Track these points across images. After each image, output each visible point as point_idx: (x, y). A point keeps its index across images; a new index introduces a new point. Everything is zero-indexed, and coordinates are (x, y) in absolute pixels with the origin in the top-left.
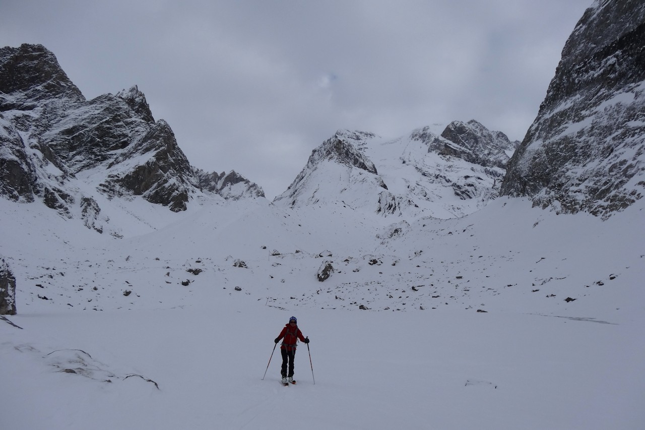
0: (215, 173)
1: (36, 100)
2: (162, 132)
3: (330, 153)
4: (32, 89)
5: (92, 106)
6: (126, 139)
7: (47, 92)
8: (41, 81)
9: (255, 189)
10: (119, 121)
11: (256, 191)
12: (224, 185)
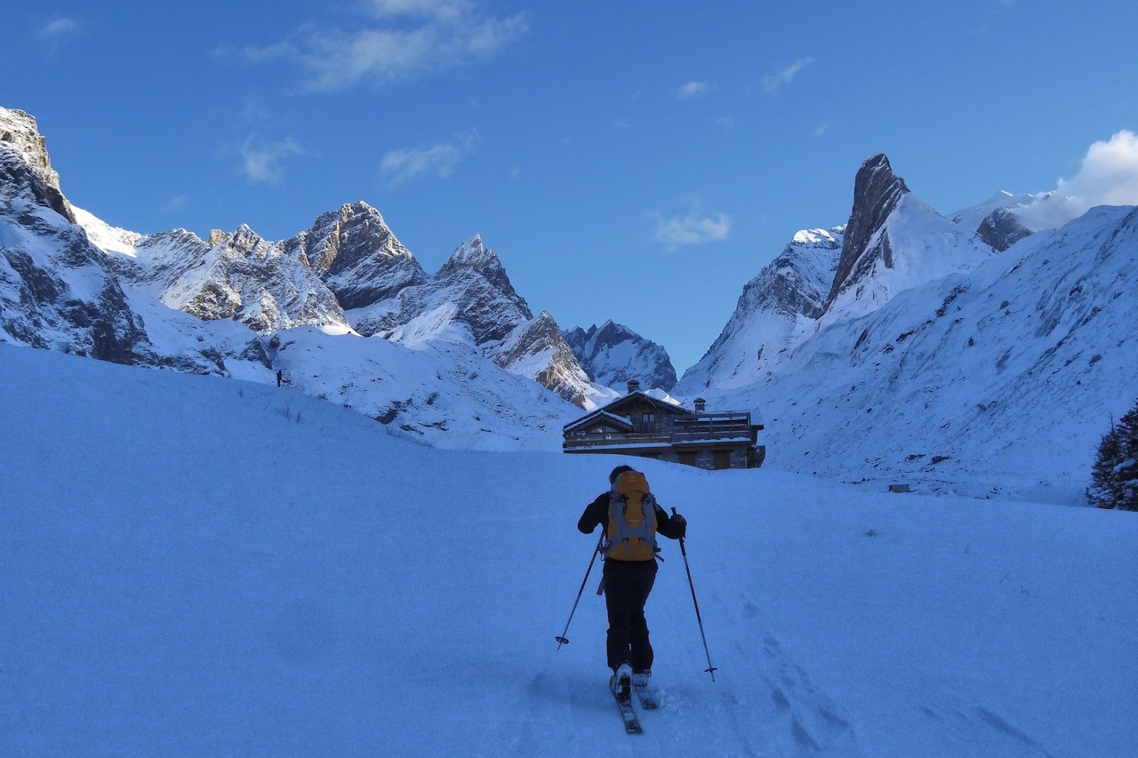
0: (580, 330)
1: (370, 278)
2: (546, 326)
3: (765, 299)
4: (361, 265)
5: (449, 288)
6: (495, 328)
7: (379, 267)
8: (368, 251)
9: (652, 352)
10: (483, 306)
11: (654, 354)
12: (597, 349)
